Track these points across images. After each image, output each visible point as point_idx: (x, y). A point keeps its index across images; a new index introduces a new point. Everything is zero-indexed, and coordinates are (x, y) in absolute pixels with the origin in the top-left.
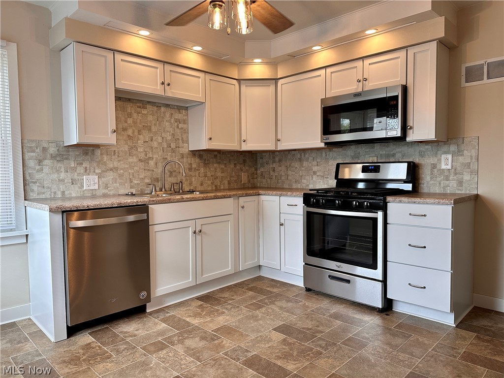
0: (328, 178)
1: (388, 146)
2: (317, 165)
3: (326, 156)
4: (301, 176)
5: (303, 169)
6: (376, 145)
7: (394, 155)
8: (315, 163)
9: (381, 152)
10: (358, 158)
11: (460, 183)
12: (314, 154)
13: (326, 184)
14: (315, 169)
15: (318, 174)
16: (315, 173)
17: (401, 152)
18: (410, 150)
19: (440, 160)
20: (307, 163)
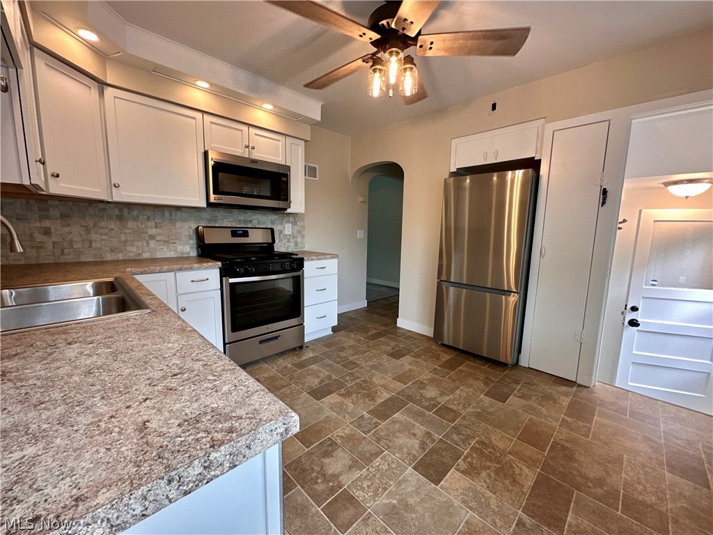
0: (176, 243)
1: (245, 213)
2: (156, 227)
3: (171, 216)
4: (124, 242)
5: (127, 231)
6: (234, 210)
7: (251, 221)
8: (151, 224)
9: (240, 218)
10: (216, 221)
11: (296, 244)
12: (148, 213)
13: (174, 251)
14: (152, 231)
15: (158, 238)
16: (152, 237)
17: (256, 219)
18: (264, 218)
19: (284, 227)
20: (135, 223)
